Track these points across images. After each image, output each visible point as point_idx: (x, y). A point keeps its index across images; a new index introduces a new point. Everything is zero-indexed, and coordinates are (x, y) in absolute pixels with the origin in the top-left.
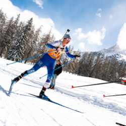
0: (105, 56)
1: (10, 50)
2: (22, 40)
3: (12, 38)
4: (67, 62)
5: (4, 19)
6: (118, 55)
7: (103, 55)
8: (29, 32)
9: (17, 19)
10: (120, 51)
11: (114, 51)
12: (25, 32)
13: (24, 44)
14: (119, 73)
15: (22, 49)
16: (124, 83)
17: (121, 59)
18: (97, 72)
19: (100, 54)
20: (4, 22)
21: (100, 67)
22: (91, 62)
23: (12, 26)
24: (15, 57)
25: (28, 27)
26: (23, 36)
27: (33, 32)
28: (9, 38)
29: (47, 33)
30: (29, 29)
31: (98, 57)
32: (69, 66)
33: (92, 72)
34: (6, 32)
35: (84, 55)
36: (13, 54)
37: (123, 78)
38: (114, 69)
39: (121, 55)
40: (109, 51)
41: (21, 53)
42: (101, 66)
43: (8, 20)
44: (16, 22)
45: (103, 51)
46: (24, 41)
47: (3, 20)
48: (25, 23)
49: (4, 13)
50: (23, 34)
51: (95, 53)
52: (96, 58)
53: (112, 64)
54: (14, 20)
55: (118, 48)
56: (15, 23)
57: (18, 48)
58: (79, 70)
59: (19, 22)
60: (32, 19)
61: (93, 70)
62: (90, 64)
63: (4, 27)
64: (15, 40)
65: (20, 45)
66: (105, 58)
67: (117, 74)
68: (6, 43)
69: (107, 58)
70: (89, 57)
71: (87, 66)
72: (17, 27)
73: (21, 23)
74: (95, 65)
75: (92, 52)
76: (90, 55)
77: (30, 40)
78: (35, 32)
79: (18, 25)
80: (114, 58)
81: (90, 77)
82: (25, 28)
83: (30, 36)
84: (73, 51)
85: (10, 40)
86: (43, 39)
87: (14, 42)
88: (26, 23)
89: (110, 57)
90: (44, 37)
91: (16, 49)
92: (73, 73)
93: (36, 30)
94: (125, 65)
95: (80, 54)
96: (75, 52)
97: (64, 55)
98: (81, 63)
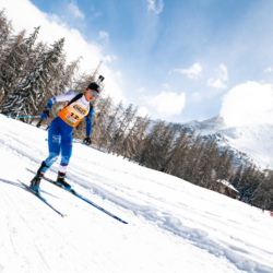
0: (196, 134)
1: (11, 96)
2: (37, 78)
3: (18, 71)
5: (6, 32)
6: (219, 136)
7: (192, 133)
8: (55, 65)
9: (34, 36)
10: (224, 128)
11: (213, 127)
12: (46, 64)
13: (40, 87)
14: (217, 171)
15: (35, 97)
16: (223, 191)
17: (224, 145)
18: (176, 163)
19: (186, 130)
20: (5, 37)
21: (184, 154)
22: (167, 142)
23: (20, 49)
24: (18, 110)
25: (53, 56)
26: (41, 72)
27: (62, 67)
28: (12, 71)
29: (89, 73)
30: (55, 60)
31: (183, 136)
32: (125, 143)
33: (168, 162)
34: (8, 57)
35: (156, 127)
36: (15, 105)
37: (224, 182)
38: (209, 162)
39: (226, 137)
40: (203, 126)
41: (31, 105)
42: (187, 152)
43: (14, 33)
44: (30, 42)
45: (194, 124)
46: (41, 82)
47: (4, 32)
48: (48, 45)
49: (9, 19)
50: (41, 69)
51: (177, 127)
52: (178, 135)
53: (206, 152)
54: (27, 36)
55: (221, 122)
56: (27, 43)
57: (27, 93)
58: (143, 155)
59: (36, 42)
60: (63, 40)
61: (170, 159)
62: (165, 145)
63: (4, 47)
64: (23, 77)
65: (31, 89)
66: (195, 138)
67: (214, 173)
68: (4, 79)
69: (199, 138)
70: (165, 133)
71: (159, 149)
72: (31, 51)
73: (40, 45)
74: (175, 150)
75: (171, 124)
76: (167, 128)
77: (54, 82)
78: (65, 67)
79: (33, 48)
80: (211, 141)
81: (162, 170)
82: (46, 56)
83: (56, 74)
84: (136, 115)
85: (12, 75)
86: (79, 83)
87: (20, 82)
88: (49, 47)
89: (205, 137)
90: (83, 80)
91: (23, 96)
92: (130, 159)
93: (68, 63)
94: (231, 156)
95: (148, 123)
96: (139, 118)
97: (117, 121)
98: (149, 140)
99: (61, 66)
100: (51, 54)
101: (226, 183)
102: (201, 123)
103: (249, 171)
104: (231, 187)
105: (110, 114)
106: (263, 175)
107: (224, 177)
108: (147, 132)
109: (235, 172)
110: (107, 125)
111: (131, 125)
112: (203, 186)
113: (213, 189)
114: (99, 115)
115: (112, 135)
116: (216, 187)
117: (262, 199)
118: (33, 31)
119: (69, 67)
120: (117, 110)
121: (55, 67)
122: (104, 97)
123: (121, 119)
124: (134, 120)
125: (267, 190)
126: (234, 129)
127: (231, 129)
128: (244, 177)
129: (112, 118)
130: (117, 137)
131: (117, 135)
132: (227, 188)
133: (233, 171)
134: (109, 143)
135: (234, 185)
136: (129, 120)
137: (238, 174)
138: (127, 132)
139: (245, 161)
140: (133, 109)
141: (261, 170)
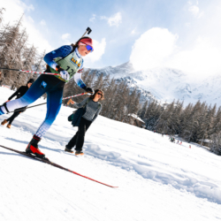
0: (111, 78)
6: (129, 78)
7: (108, 77)
10: (133, 72)
11: (124, 71)
14: (128, 107)
16: (133, 122)
17: (133, 86)
19: (102, 74)
31: (100, 79)
37: (133, 116)
38: (122, 100)
39: (135, 79)
40: (116, 71)
45: (108, 70)
51: (95, 72)
52: (96, 79)
53: (119, 92)
55: (131, 67)
66: (110, 81)
67: (125, 108)
69: (113, 81)
75: (90, 70)
80: (123, 83)
89: (118, 80)
94: (139, 95)
101: (135, 116)
102: (115, 69)
103: (153, 105)
104: (139, 119)
105: (35, 62)
106: (162, 108)
107: (133, 112)
109: (141, 107)
112: (117, 120)
113: (125, 122)
116: (127, 120)
117: (161, 126)
122: (29, 47)
125: (166, 119)
126: (141, 72)
127: (138, 73)
128: (149, 110)
132: (136, 120)
133: (141, 106)
135: (141, 117)
137: (144, 108)
139: (150, 98)
141: (161, 105)
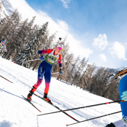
1: (20, 54)
2: (34, 44)
3: (24, 40)
4: (80, 75)
5: (18, 20)
9: (32, 21)
12: (38, 36)
13: (35, 48)
15: (32, 54)
18: (112, 92)
20: (18, 23)
21: (116, 87)
22: (106, 79)
23: (25, 28)
24: (23, 61)
25: (42, 32)
26: (35, 40)
28: (21, 40)
30: (43, 34)
32: (81, 80)
33: (106, 91)
34: (19, 33)
35: (99, 70)
36: (22, 58)
41: (30, 58)
43: (22, 20)
44: (30, 24)
46: (35, 46)
47: (17, 20)
48: (40, 26)
49: (20, 13)
50: (36, 39)
54: (29, 21)
57: (28, 52)
58: (91, 87)
59: (34, 25)
60: (47, 23)
61: (108, 89)
62: (104, 81)
63: (17, 28)
64: (26, 43)
65: (30, 49)
68: (16, 45)
70: (104, 74)
71: (101, 83)
72: (31, 29)
73: (36, 26)
74: (111, 84)
76: (106, 71)
77: (42, 45)
78: (48, 37)
79: (32, 28)
81: (103, 96)
82: (38, 32)
83: (43, 41)
84: (88, 63)
85: (21, 42)
87: (25, 45)
91: (26, 53)
92: (84, 89)
93: (50, 35)
95: (94, 68)
96: (89, 65)
97: (76, 67)
98: (95, 78)
99: (46, 37)
100: (41, 30)
108: (94, 73)
110: (71, 69)
111: (85, 69)
114: (66, 63)
115: (73, 75)
118: (32, 19)
119: (50, 37)
120: (77, 61)
121: (43, 37)
123: (79, 66)
124: (86, 67)
129: (74, 65)
130: (77, 76)
131: (76, 75)
134: (72, 79)
136: (84, 66)
138: (82, 73)
140: (86, 60)
